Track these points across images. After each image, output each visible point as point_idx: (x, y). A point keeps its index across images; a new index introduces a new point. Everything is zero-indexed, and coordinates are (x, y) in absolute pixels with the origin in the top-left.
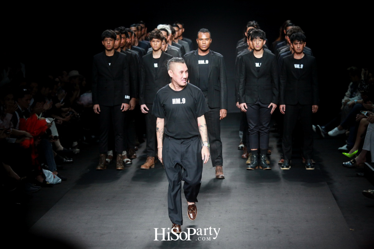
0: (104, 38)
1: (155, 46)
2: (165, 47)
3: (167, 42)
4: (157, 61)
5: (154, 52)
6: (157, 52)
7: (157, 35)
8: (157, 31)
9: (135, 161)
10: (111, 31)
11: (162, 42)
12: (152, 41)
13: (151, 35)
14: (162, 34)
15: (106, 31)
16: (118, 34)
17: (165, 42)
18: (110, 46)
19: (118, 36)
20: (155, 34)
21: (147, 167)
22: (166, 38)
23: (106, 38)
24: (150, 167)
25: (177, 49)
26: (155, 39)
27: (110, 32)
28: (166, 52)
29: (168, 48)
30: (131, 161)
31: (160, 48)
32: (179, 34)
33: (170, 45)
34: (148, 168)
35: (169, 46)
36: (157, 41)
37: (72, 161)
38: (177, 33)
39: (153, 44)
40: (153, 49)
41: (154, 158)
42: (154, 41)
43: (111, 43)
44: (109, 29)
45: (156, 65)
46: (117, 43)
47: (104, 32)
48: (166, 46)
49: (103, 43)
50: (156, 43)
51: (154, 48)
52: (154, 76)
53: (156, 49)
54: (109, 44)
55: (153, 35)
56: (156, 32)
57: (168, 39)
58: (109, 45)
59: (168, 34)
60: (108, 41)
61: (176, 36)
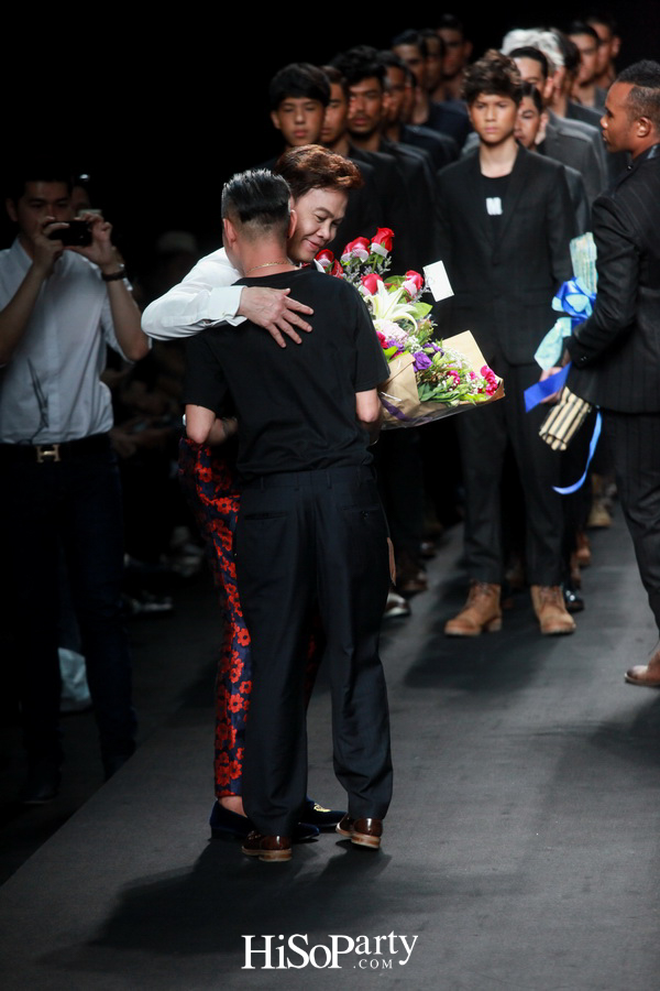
0: (282, 97)
1: (491, 124)
2: (537, 129)
3: (542, 104)
4: (497, 186)
5: (485, 152)
6: (496, 152)
7: (495, 80)
8: (497, 61)
9: (422, 605)
10: (308, 70)
11: (518, 104)
12: (475, 104)
13: (470, 79)
14: (519, 74)
15: (288, 68)
16: (335, 79)
17: (533, 108)
18: (305, 131)
19: (336, 90)
20: (489, 75)
21: (471, 627)
22: (539, 87)
23: (290, 100)
24: (485, 628)
26: (489, 93)
27: (303, 71)
28: (541, 148)
29: (548, 130)
30: (406, 606)
31: (509, 134)
34: (476, 631)
36: (498, 104)
37: (167, 606)
39: (480, 117)
40: (482, 140)
41: (498, 589)
42: (485, 105)
43: (310, 121)
44: (301, 60)
45: (494, 206)
46: (333, 116)
47: (280, 73)
48: (540, 121)
49: (276, 121)
50: (492, 115)
51: (483, 132)
52: (487, 249)
53: (492, 137)
54: (303, 123)
55: (481, 80)
56: (492, 66)
57: (548, 89)
58: (301, 127)
59: (546, 68)
60: (299, 110)
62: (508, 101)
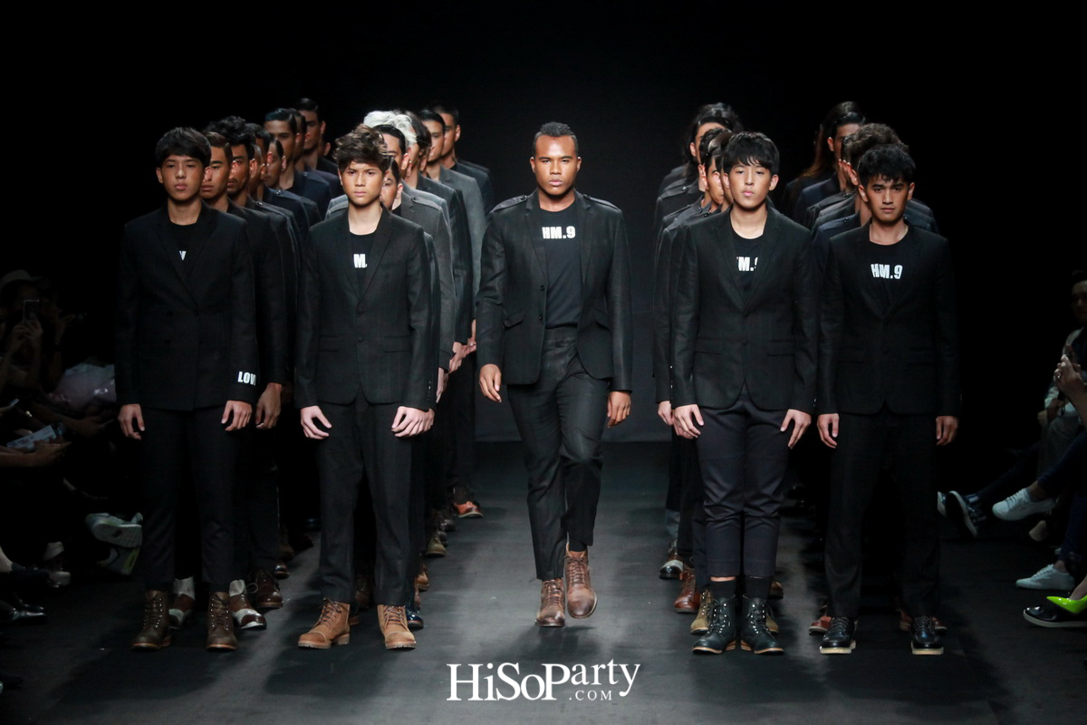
0: (166, 155)
1: (360, 189)
2: (394, 195)
3: (399, 176)
4: (363, 243)
5: (353, 212)
6: (363, 213)
7: (365, 150)
8: (365, 134)
9: (276, 619)
10: (192, 133)
11: (384, 174)
12: (347, 170)
13: (342, 148)
14: (384, 147)
15: (173, 132)
16: (217, 143)
17: (392, 177)
18: (185, 185)
19: (217, 153)
20: (360, 145)
21: (322, 640)
22: (397, 160)
23: (172, 158)
24: (334, 642)
25: (438, 203)
26: (359, 162)
27: (187, 134)
28: (398, 211)
29: (404, 199)
30: (262, 619)
31: (376, 198)
32: (442, 145)
33: (412, 188)
34: (326, 645)
35: (405, 189)
36: (367, 171)
38: (435, 142)
39: (350, 181)
40: (350, 200)
41: (348, 607)
42: (355, 171)
43: (190, 176)
44: (185, 125)
45: (360, 261)
48: (397, 189)
49: (160, 176)
50: (361, 180)
51: (353, 195)
52: (354, 300)
53: (360, 200)
54: (183, 177)
55: (352, 149)
56: (362, 138)
57: (405, 163)
58: (181, 181)
59: (403, 147)
60: (181, 166)
61: (432, 155)
62: (376, 169)
